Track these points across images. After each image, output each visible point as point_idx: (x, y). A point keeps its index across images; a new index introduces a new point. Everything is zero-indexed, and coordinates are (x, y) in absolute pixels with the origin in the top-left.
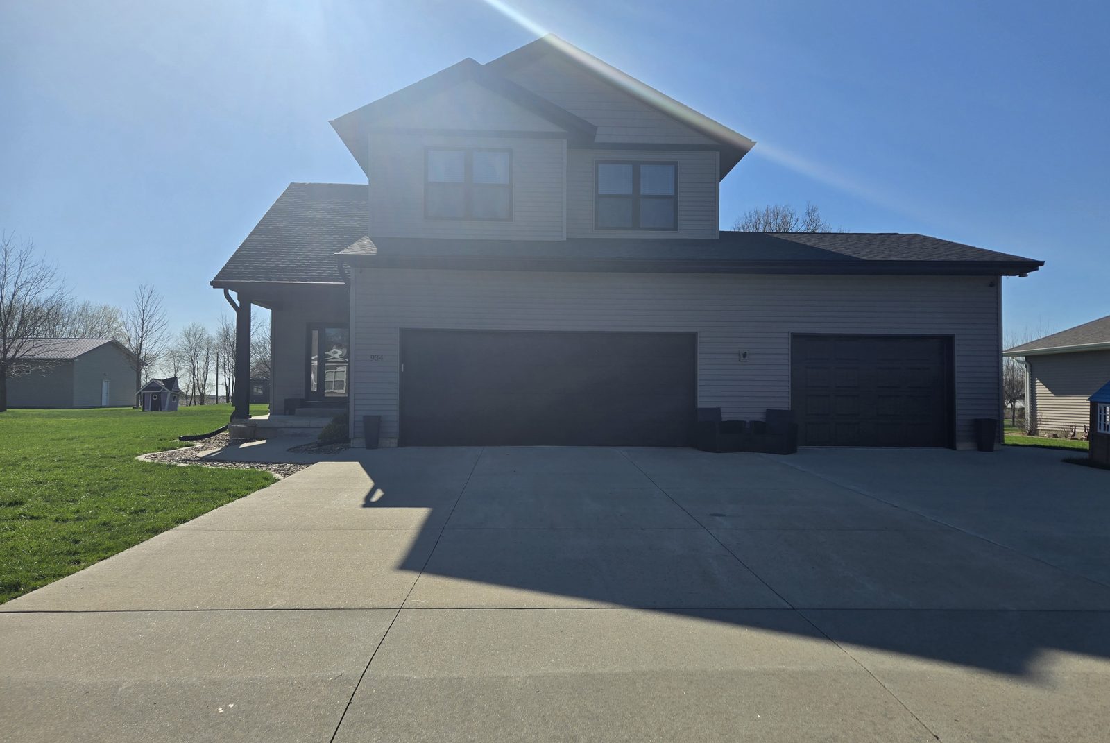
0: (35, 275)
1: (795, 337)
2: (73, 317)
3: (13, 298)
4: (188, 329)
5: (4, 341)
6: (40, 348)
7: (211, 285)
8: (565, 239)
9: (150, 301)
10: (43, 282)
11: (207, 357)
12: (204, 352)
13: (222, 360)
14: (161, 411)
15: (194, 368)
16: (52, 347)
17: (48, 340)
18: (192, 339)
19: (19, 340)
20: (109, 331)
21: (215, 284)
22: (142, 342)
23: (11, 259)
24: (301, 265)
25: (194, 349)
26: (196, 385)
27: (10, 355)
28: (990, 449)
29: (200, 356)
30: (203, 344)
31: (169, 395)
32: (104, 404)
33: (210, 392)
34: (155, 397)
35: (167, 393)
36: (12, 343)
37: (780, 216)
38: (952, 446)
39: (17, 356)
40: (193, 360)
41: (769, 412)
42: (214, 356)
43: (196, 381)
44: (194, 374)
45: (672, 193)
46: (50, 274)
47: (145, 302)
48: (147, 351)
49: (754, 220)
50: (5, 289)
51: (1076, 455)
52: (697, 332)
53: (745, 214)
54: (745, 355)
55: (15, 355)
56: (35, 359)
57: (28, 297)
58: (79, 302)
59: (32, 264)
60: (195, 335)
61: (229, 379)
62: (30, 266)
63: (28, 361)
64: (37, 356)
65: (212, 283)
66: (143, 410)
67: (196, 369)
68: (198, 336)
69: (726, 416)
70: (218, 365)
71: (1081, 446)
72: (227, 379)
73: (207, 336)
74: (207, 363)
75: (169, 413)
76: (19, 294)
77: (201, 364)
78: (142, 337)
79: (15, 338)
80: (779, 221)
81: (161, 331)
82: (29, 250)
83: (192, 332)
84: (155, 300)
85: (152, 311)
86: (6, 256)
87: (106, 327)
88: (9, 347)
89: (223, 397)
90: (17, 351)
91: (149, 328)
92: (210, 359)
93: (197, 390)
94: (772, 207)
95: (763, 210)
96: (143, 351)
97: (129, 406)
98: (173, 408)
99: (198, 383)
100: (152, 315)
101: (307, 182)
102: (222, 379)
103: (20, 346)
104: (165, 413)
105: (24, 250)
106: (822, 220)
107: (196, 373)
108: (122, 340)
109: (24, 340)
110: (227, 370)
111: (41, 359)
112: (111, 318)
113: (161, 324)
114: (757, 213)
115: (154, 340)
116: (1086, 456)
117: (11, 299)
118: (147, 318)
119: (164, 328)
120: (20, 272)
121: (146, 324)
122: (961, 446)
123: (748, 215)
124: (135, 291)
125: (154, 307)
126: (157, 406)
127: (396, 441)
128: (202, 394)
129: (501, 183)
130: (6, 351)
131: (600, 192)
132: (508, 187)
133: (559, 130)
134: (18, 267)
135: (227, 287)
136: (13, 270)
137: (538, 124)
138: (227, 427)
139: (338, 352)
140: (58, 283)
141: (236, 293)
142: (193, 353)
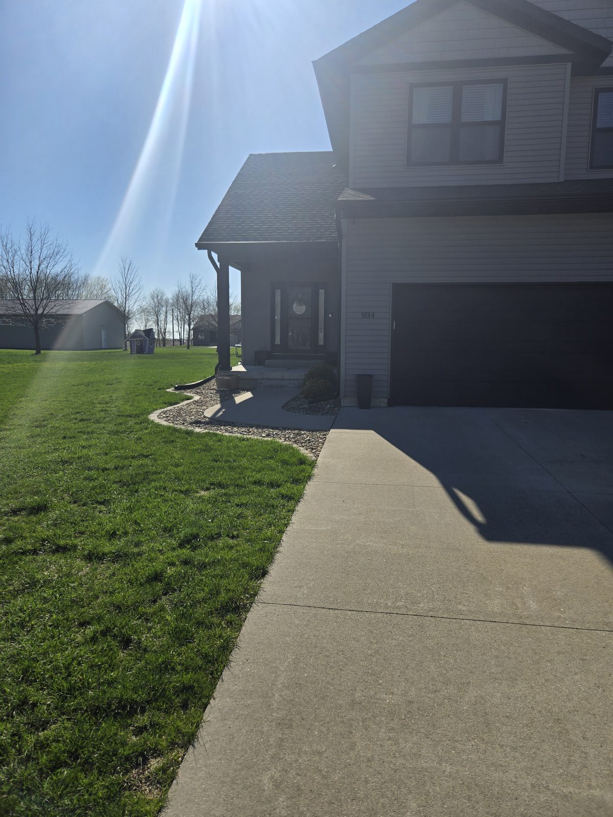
0: (52, 251)
2: (79, 285)
3: (39, 269)
4: (152, 292)
5: (35, 302)
6: (60, 307)
7: (196, 246)
8: (562, 180)
9: (130, 271)
10: (58, 257)
11: (166, 313)
12: (164, 309)
13: (176, 314)
14: (143, 354)
15: (158, 320)
16: (68, 306)
17: (65, 301)
18: (155, 300)
19: (45, 301)
20: (102, 294)
21: (199, 246)
22: (126, 301)
23: (35, 239)
24: (272, 225)
25: (157, 306)
26: (160, 332)
27: (40, 312)
29: (161, 312)
30: (163, 303)
31: (148, 341)
32: (104, 347)
33: (169, 336)
34: (138, 343)
35: (147, 340)
36: (40, 303)
39: (45, 313)
40: (157, 314)
42: (171, 311)
43: (159, 329)
44: (158, 325)
46: (62, 250)
47: (127, 271)
48: (130, 308)
50: (32, 262)
55: (43, 312)
56: (56, 315)
57: (48, 268)
58: (82, 274)
59: (49, 243)
60: (157, 296)
61: (181, 328)
62: (48, 244)
63: (51, 316)
64: (58, 313)
65: (197, 245)
66: (131, 353)
67: (159, 321)
68: (159, 298)
70: (173, 318)
72: (180, 328)
73: (164, 298)
74: (166, 317)
75: (149, 355)
76: (43, 266)
77: (162, 317)
78: (126, 298)
79: (42, 300)
81: (137, 294)
82: (46, 232)
83: (155, 295)
84: (133, 271)
85: (131, 278)
86: (31, 237)
87: (99, 292)
88: (39, 306)
89: (178, 340)
90: (44, 310)
91: (130, 291)
92: (168, 313)
93: (161, 336)
96: (127, 309)
97: (120, 348)
98: (151, 351)
99: (161, 332)
100: (133, 281)
101: (264, 153)
102: (176, 328)
103: (46, 306)
104: (146, 355)
105: (43, 232)
107: (160, 324)
108: (111, 300)
109: (48, 301)
110: (180, 322)
111: (61, 315)
112: (102, 285)
113: (138, 288)
115: (134, 301)
117: (37, 270)
118: (129, 284)
119: (140, 291)
120: (41, 249)
121: (128, 288)
124: (119, 264)
125: (132, 276)
126: (140, 350)
127: (386, 400)
128: (164, 339)
129: (490, 119)
130: (37, 309)
131: (598, 126)
132: (501, 124)
133: (563, 51)
134: (40, 245)
135: (210, 249)
136: (37, 248)
137: (538, 46)
138: (213, 377)
139: (299, 309)
140: (68, 257)
141: (217, 255)
142: (157, 310)
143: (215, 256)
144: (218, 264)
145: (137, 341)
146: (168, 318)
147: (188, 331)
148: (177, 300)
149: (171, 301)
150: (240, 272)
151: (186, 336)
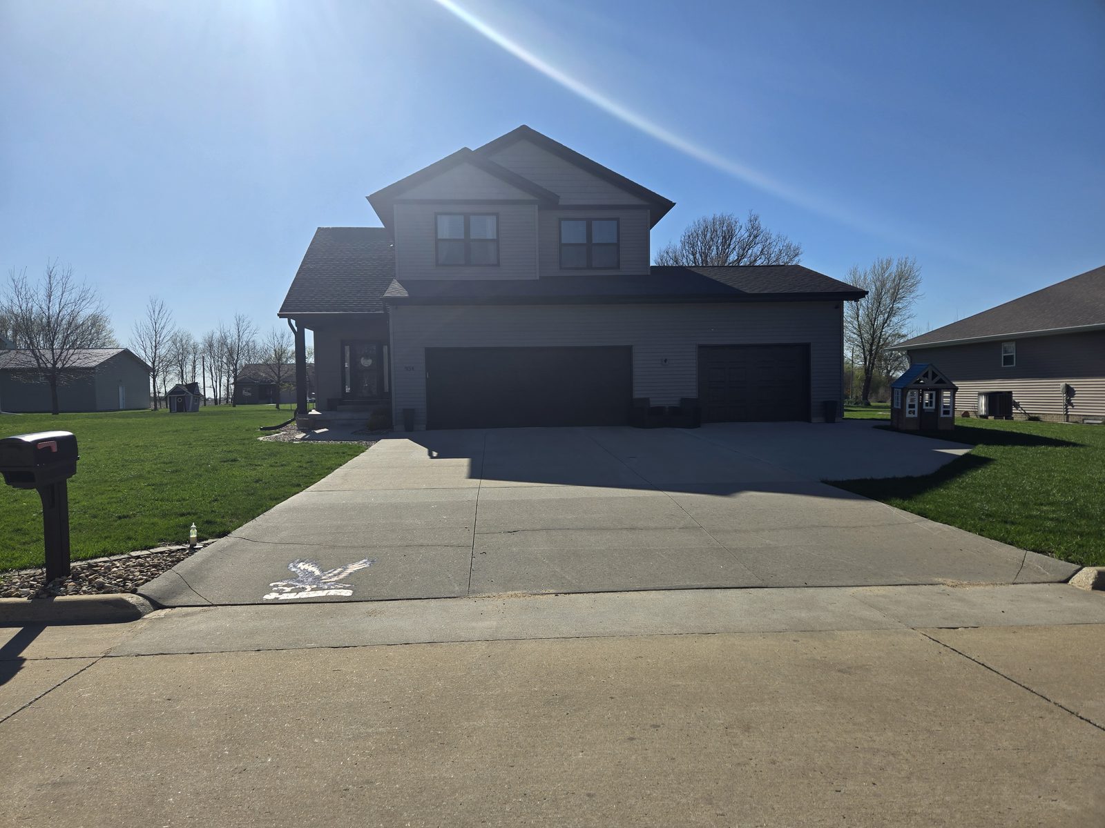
1: (701, 347)
4: (174, 335)
7: (278, 316)
8: (538, 278)
9: (161, 314)
10: (84, 303)
11: (194, 362)
12: (191, 357)
13: (208, 364)
14: (186, 411)
15: (182, 371)
18: (178, 344)
21: (281, 316)
22: (156, 351)
23: (55, 283)
25: (181, 355)
27: (59, 366)
28: (833, 422)
29: (188, 361)
30: (190, 349)
31: (191, 398)
32: (121, 408)
34: (180, 400)
35: (190, 396)
37: (725, 224)
38: (809, 420)
39: (65, 367)
40: (181, 364)
41: (684, 400)
42: (201, 360)
44: (183, 378)
45: (615, 241)
46: (90, 296)
47: (158, 314)
49: (702, 228)
51: (883, 423)
52: (632, 346)
53: (694, 223)
54: (666, 361)
55: (63, 366)
60: (181, 340)
61: (216, 382)
66: (171, 412)
67: (184, 373)
68: (184, 341)
69: (654, 403)
70: (204, 369)
71: (885, 417)
72: (214, 382)
73: (192, 342)
74: (194, 368)
75: (194, 413)
77: (189, 368)
78: (155, 347)
80: (725, 228)
82: (69, 275)
83: (178, 338)
84: (165, 313)
85: (163, 323)
86: (50, 282)
89: (212, 400)
90: (64, 363)
91: (162, 338)
92: (197, 363)
94: (718, 216)
95: (710, 218)
98: (195, 409)
100: (164, 326)
102: (209, 382)
104: (189, 413)
105: (65, 275)
106: (763, 227)
107: (185, 377)
110: (214, 374)
114: (705, 221)
116: (889, 423)
118: (160, 330)
120: (62, 295)
121: (158, 335)
122: (814, 420)
123: (697, 223)
124: (148, 306)
125: (164, 320)
126: (182, 408)
127: (425, 426)
129: (491, 238)
130: (55, 363)
131: (563, 242)
132: (496, 241)
133: (532, 198)
134: (61, 291)
135: (289, 317)
136: (57, 293)
137: (516, 194)
138: (293, 420)
139: (366, 363)
140: (97, 303)
141: (294, 321)
142: (180, 358)
143: (293, 322)
144: (296, 328)
145: (178, 397)
146: (197, 369)
147: (226, 385)
148: (211, 345)
149: (201, 346)
150: (312, 332)
151: (223, 394)
